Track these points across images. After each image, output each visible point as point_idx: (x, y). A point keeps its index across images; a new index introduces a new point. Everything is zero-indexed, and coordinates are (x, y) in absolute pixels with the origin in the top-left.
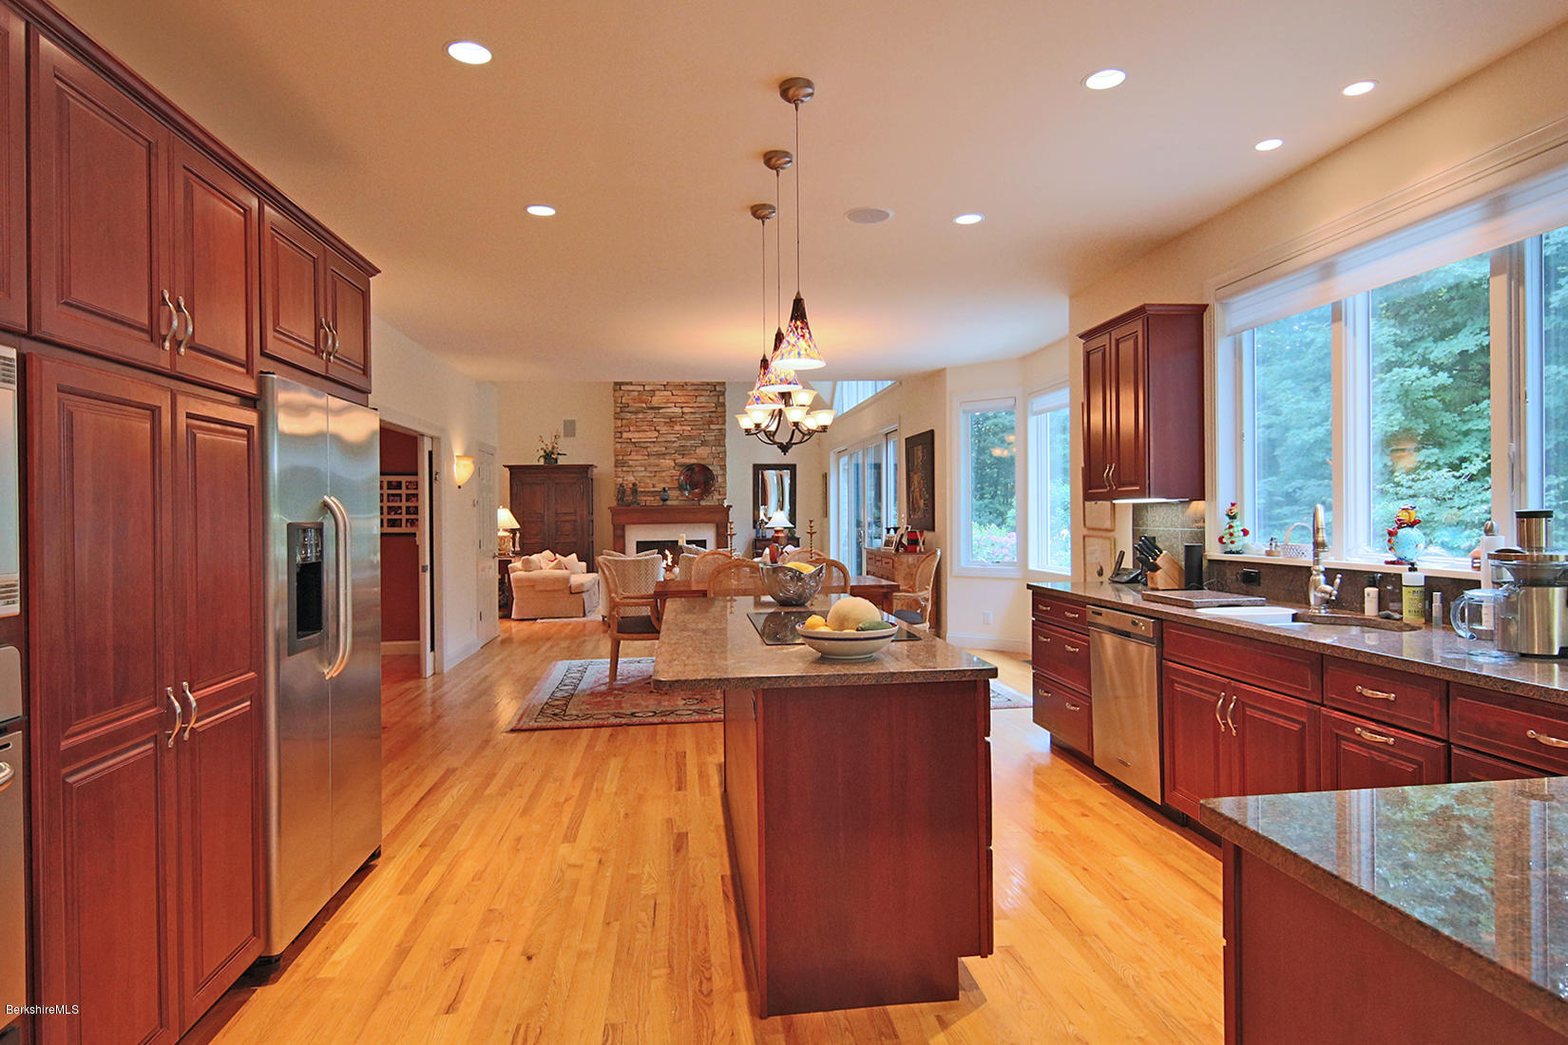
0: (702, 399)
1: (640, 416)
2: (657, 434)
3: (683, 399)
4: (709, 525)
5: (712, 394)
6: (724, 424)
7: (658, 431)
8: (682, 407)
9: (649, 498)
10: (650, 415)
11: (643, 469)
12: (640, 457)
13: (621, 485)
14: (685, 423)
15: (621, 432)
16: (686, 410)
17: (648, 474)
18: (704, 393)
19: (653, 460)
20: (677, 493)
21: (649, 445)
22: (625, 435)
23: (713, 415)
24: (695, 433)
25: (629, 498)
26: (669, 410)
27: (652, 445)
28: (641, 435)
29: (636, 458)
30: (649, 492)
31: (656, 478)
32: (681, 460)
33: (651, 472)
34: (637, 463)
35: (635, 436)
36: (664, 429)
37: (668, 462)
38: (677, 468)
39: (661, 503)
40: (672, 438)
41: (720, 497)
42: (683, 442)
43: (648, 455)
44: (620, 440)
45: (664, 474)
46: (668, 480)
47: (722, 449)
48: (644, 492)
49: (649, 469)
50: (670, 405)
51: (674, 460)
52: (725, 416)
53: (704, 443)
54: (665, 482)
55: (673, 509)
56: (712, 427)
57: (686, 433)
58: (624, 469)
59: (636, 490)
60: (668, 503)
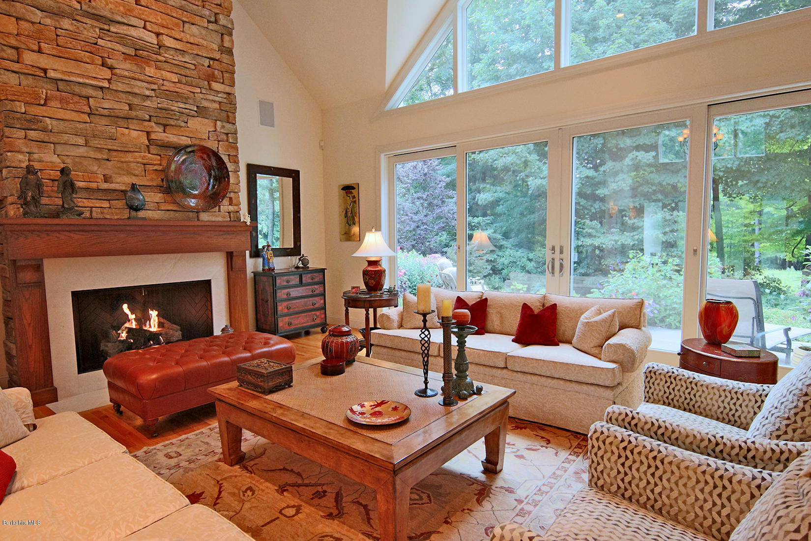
0: (194, 29)
1: (66, 23)
2: (107, 74)
3: (160, 18)
4: (214, 254)
5: (211, 26)
6: (232, 85)
7: (111, 68)
8: (158, 35)
9: (97, 204)
10: (90, 29)
11: (81, 141)
12: (68, 115)
13: (30, 170)
14: (166, 66)
15: (17, 49)
16: (168, 42)
17: (92, 154)
18: (197, 20)
19: (101, 125)
20: (158, 197)
21: (90, 92)
22: (29, 58)
23: (216, 64)
24: (184, 89)
25: (51, 200)
26: (133, 32)
27: (99, 94)
28: (71, 67)
29: (61, 114)
30: (99, 190)
31: (109, 164)
32: (159, 134)
33: (100, 150)
34: (61, 126)
35: (57, 68)
36: (124, 67)
37: (135, 136)
38: (153, 149)
39: (126, 214)
40: (140, 88)
41: (231, 208)
42: (165, 104)
43: (89, 114)
44: (16, 67)
45: (129, 157)
46: (139, 170)
47: (228, 126)
48: (87, 189)
49: (94, 142)
50: (134, 21)
51: (148, 133)
52: (233, 73)
53: (202, 112)
54: (130, 173)
55: (156, 226)
56: (215, 86)
57: (168, 86)
58: (32, 134)
59: (72, 185)
60: (141, 214)
